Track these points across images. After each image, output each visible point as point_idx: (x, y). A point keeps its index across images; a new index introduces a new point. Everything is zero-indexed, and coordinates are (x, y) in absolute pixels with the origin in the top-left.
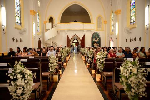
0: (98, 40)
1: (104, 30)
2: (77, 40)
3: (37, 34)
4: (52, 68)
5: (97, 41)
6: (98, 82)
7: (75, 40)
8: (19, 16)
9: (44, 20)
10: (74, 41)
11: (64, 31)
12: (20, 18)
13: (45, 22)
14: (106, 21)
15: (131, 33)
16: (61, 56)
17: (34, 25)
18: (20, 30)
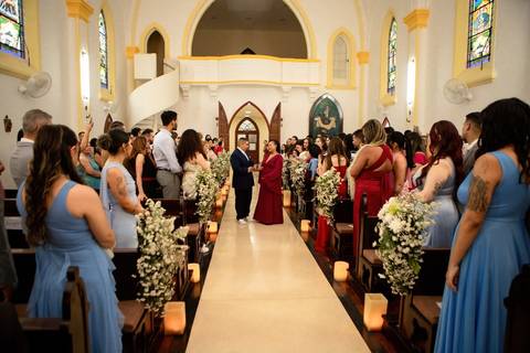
0: (332, 124)
1: (354, 89)
2: (255, 124)
3: (100, 96)
4: (156, 282)
5: (328, 127)
6: (374, 332)
7: (247, 122)
8: (16, 18)
9: (128, 43)
10: (243, 127)
11: (206, 87)
12: (22, 26)
13: (129, 49)
14: (367, 54)
15: (468, 100)
16: (199, 197)
17: (85, 61)
18: (25, 78)
